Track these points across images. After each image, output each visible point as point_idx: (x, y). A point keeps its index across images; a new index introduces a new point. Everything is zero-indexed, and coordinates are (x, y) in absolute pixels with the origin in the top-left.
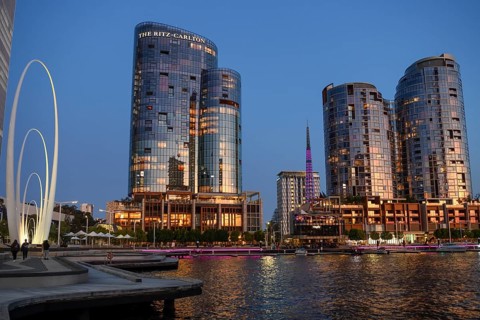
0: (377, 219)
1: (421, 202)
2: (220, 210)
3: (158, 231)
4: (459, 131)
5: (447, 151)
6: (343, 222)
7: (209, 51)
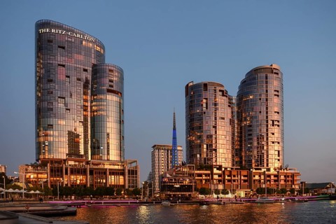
0: (220, 181)
1: (250, 170)
2: (108, 173)
3: (61, 187)
4: (278, 121)
5: (270, 135)
6: (196, 183)
7: (98, 49)
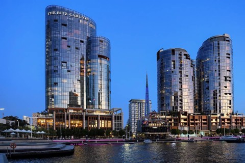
0: (185, 124)
1: (208, 115)
2: (99, 119)
4: (230, 77)
5: (222, 88)
7: (91, 26)
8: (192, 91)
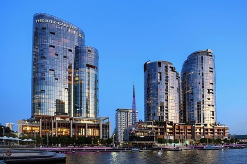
0: (171, 133)
1: (192, 125)
2: (87, 127)
3: (50, 137)
4: (213, 90)
5: (205, 100)
7: (80, 35)
8: (177, 102)
